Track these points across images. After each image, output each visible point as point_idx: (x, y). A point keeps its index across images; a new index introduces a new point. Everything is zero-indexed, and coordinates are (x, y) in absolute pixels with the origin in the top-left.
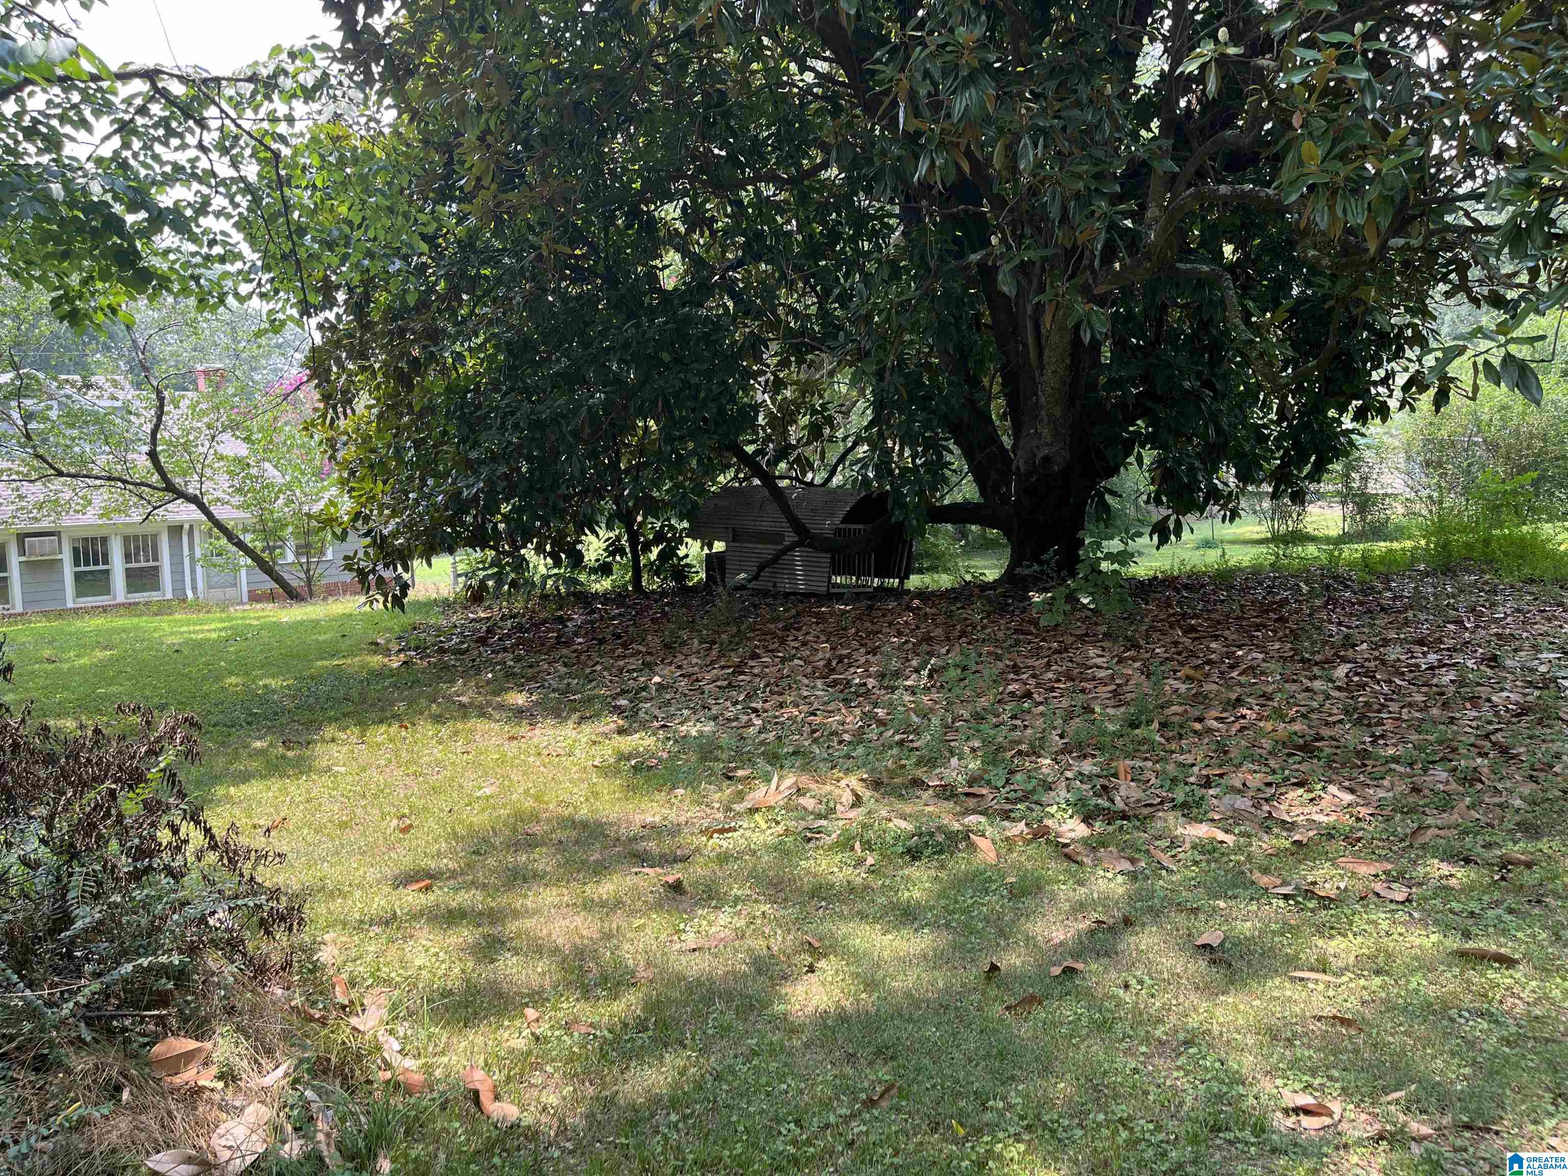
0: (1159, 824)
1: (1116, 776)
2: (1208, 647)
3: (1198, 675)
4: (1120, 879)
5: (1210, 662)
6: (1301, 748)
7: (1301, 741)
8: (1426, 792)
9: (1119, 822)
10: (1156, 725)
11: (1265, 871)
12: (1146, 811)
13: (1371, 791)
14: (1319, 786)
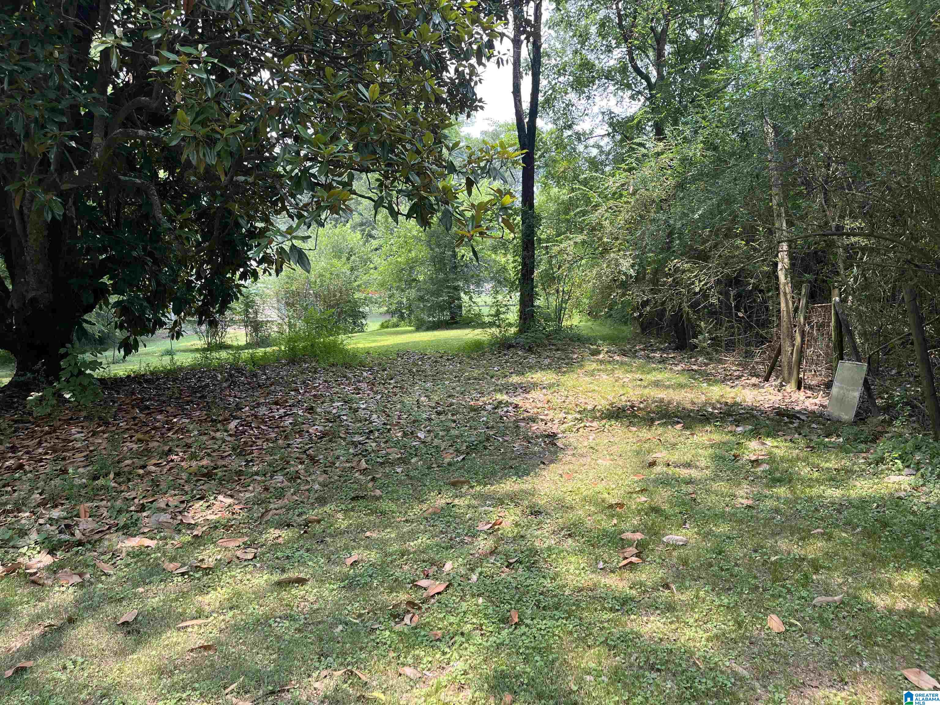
0: (106, 543)
1: (78, 516)
2: (155, 419)
3: (147, 437)
4: (71, 590)
5: (155, 428)
6: (204, 475)
7: (206, 471)
8: (272, 489)
9: (75, 549)
10: (112, 476)
11: (173, 559)
12: (97, 537)
13: (242, 495)
14: (212, 498)
